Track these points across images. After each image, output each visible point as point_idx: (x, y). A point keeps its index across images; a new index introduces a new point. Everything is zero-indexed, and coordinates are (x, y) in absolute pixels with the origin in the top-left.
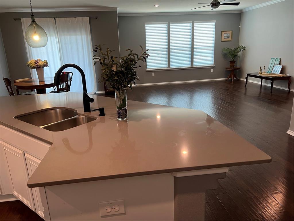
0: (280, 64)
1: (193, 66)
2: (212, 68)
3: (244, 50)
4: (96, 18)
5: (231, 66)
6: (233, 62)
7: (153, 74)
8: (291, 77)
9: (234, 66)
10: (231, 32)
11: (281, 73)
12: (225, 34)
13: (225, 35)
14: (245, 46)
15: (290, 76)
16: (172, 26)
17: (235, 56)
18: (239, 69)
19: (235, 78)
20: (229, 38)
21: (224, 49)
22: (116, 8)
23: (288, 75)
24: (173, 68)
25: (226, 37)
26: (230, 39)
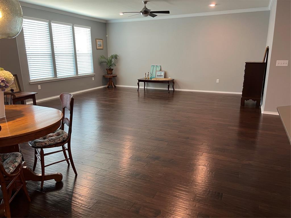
0: (161, 70)
1: (78, 75)
2: (93, 76)
5: (108, 74)
6: (111, 70)
7: (39, 87)
10: (102, 41)
11: (165, 77)
12: (98, 42)
15: (173, 79)
16: (53, 25)
18: (115, 76)
24: (61, 78)
25: (99, 45)
26: (101, 48)
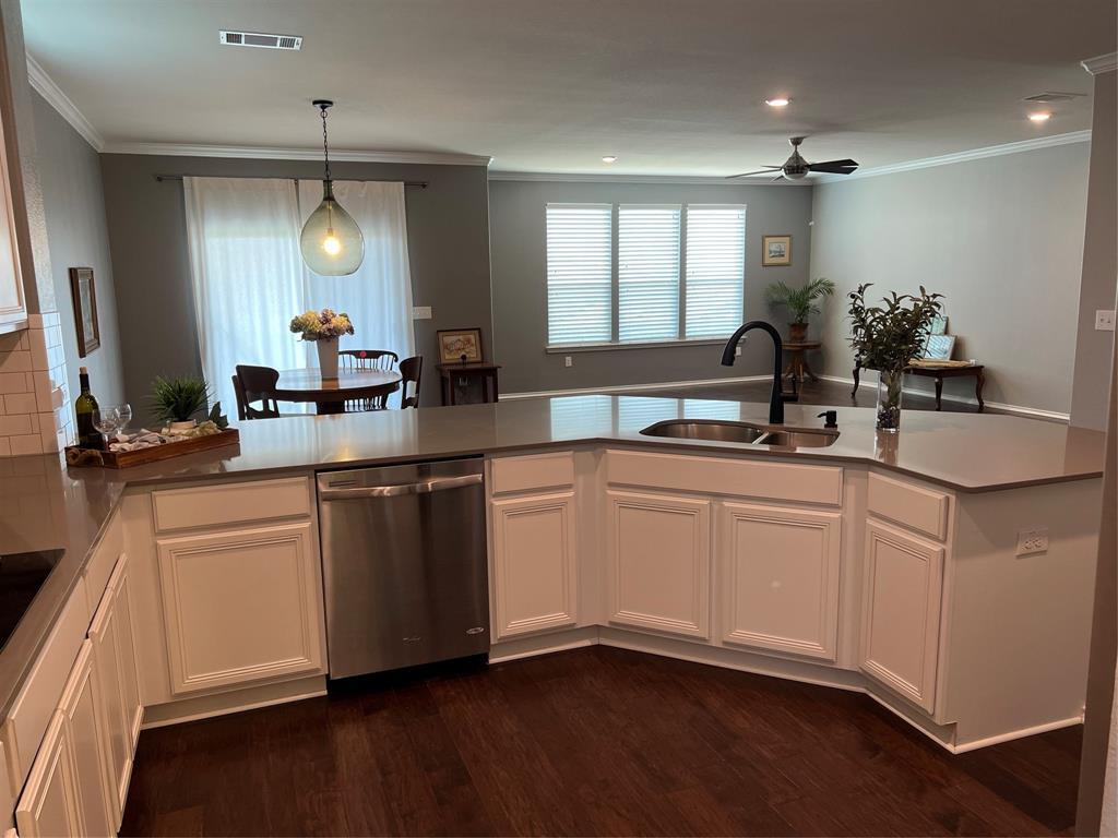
0: (946, 332)
1: (685, 337)
3: (830, 291)
4: (424, 186)
5: (794, 339)
6: (800, 327)
7: (569, 359)
8: (982, 367)
9: (803, 338)
10: (788, 238)
11: (954, 357)
12: (773, 245)
13: (773, 248)
14: (831, 280)
15: (980, 364)
16: (625, 214)
17: (803, 308)
18: (815, 347)
19: (806, 375)
20: (783, 256)
21: (774, 287)
22: (488, 159)
23: (973, 362)
24: (628, 343)
25: (775, 252)
26: (786, 260)
